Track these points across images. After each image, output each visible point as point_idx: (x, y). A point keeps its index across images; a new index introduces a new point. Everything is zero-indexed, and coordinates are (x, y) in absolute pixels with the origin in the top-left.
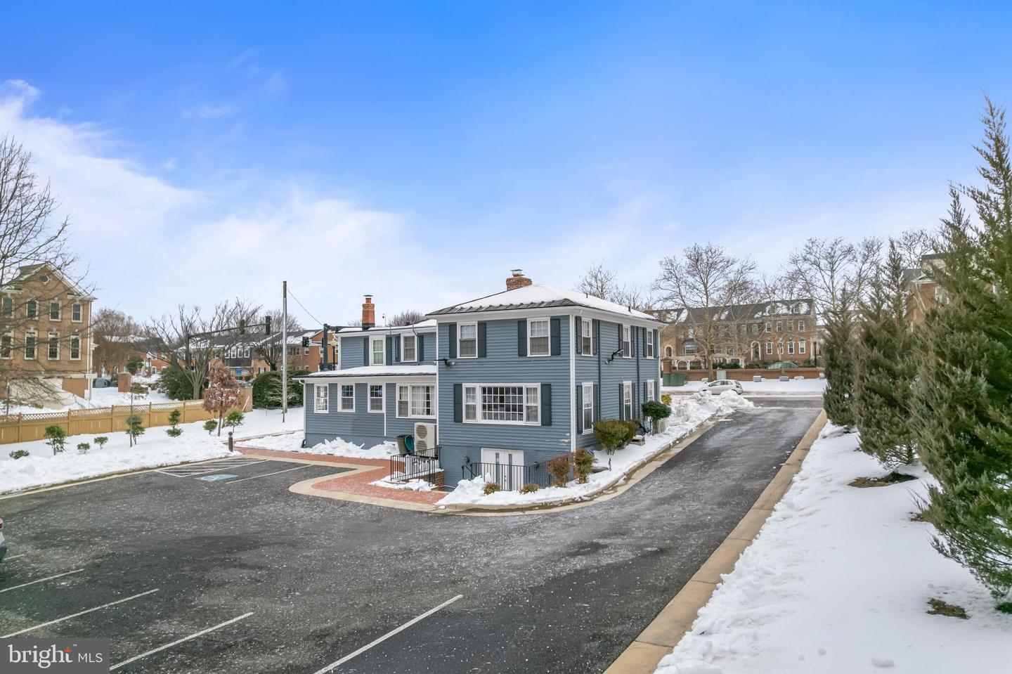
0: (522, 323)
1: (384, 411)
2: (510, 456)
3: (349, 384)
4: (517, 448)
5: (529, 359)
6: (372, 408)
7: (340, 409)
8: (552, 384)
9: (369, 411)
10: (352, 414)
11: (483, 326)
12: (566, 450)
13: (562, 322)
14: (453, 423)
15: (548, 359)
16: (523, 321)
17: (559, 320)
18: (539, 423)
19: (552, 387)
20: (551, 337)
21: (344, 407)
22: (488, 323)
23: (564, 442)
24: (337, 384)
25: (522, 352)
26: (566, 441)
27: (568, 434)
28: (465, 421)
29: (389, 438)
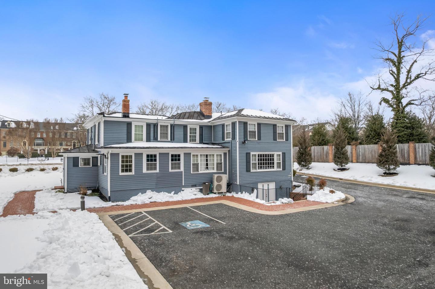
0: (275, 126)
1: (182, 169)
2: (268, 185)
3: (153, 153)
4: (271, 181)
5: (278, 142)
6: (172, 168)
7: (145, 171)
8: (286, 153)
9: (170, 170)
10: (157, 173)
11: (259, 125)
12: (290, 179)
13: (288, 127)
14: (246, 172)
15: (284, 142)
16: (275, 125)
17: (288, 126)
18: (281, 169)
19: (286, 154)
20: (285, 133)
21: (148, 169)
22: (261, 124)
23: (289, 176)
24: (143, 153)
25: (275, 139)
26: (290, 176)
27: (291, 173)
28: (252, 171)
29: (186, 186)
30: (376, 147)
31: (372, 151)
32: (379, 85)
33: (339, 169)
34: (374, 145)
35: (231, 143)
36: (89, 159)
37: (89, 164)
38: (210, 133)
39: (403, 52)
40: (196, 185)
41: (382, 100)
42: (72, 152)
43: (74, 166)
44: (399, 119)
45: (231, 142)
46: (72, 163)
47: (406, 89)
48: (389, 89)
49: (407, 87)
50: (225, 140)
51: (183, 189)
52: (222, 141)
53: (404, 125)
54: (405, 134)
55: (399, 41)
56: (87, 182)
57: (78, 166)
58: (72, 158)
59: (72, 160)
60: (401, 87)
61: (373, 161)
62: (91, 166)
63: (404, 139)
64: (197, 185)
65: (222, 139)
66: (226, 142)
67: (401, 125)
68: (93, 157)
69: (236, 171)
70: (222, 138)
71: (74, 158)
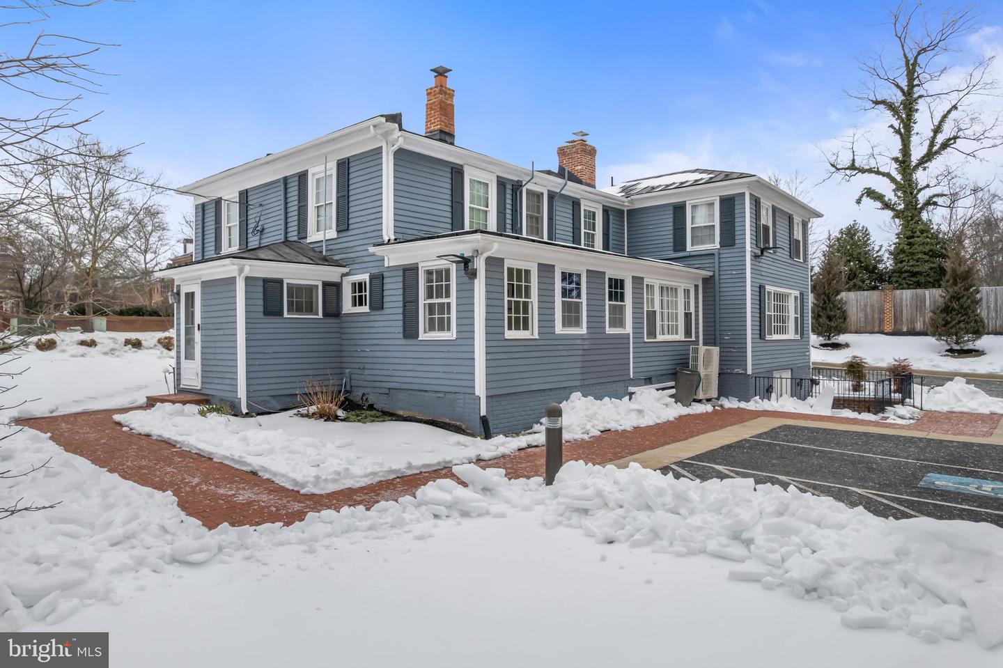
0: (790, 219)
1: (629, 326)
3: (575, 269)
5: (795, 263)
6: (611, 323)
7: (559, 329)
9: (608, 329)
10: (582, 337)
12: (808, 364)
14: (759, 341)
15: (801, 265)
16: (790, 217)
17: (804, 225)
18: (799, 337)
19: (804, 297)
20: (803, 241)
21: (564, 322)
22: (776, 209)
23: (807, 354)
24: (554, 264)
25: (792, 255)
27: (808, 347)
28: (767, 336)
29: (638, 382)
30: (875, 297)
31: (865, 306)
32: (854, 160)
33: (821, 345)
34: (871, 292)
35: (716, 257)
36: (311, 289)
37: (310, 308)
38: (618, 231)
39: (917, 87)
40: (650, 379)
41: (863, 195)
42: (262, 256)
43: (267, 312)
44: (915, 235)
45: (719, 254)
46: (261, 302)
47: (925, 169)
48: (880, 170)
49: (926, 165)
50: (689, 248)
51: (631, 389)
52: (672, 252)
53: (927, 248)
54: (931, 268)
55: (907, 61)
56: (309, 372)
57: (280, 314)
58: (261, 283)
59: (261, 289)
60: (913, 164)
61: (869, 329)
62: (320, 315)
63: (930, 279)
64: (653, 379)
65: (672, 248)
66: (692, 254)
67: (921, 247)
68: (326, 285)
69: (744, 337)
70: (672, 244)
71: (266, 281)
